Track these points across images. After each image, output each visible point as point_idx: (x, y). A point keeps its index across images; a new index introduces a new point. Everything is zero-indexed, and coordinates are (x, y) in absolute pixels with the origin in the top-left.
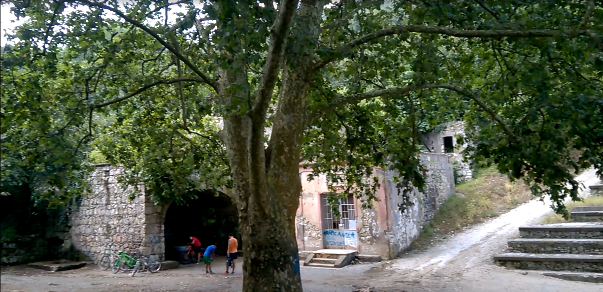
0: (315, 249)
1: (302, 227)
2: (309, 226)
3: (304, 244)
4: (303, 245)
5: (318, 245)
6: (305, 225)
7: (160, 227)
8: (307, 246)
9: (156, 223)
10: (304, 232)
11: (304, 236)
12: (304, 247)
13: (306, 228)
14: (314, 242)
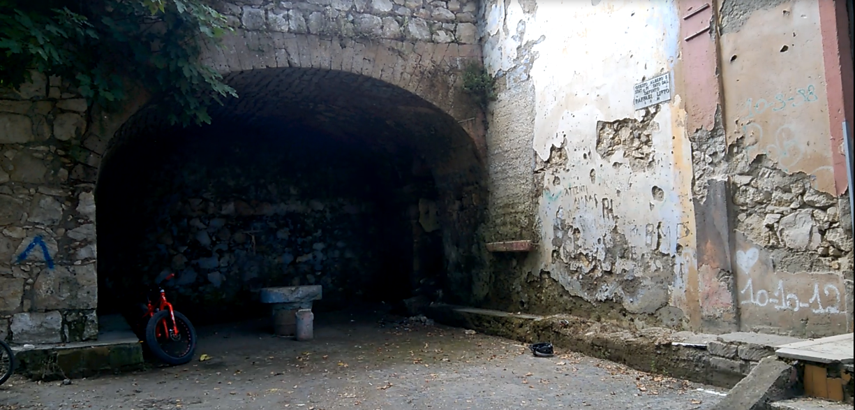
0: (808, 327)
1: (720, 197)
2: (765, 183)
3: (734, 289)
4: (727, 298)
5: (829, 301)
6: (742, 180)
7: (75, 201)
8: (754, 301)
9: (51, 185)
10: (733, 222)
11: (733, 244)
12: (738, 311)
13: (750, 196)
14: (799, 279)
